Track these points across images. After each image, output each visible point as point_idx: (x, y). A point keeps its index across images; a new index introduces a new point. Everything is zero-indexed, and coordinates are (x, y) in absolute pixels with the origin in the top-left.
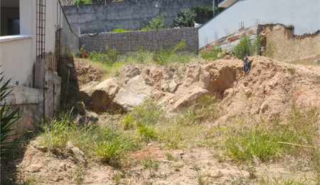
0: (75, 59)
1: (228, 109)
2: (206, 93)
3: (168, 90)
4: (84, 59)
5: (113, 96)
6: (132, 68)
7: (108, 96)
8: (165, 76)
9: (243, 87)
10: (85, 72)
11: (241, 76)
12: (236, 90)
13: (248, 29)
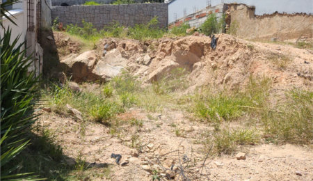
0: (54, 32)
1: (197, 80)
2: (177, 66)
3: (143, 63)
4: (63, 32)
5: (93, 67)
6: (109, 42)
7: (87, 67)
8: (139, 50)
9: (210, 61)
10: (64, 44)
11: (209, 51)
12: (203, 63)
13: (214, 7)
